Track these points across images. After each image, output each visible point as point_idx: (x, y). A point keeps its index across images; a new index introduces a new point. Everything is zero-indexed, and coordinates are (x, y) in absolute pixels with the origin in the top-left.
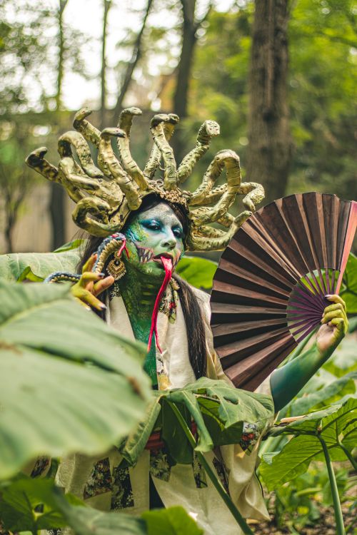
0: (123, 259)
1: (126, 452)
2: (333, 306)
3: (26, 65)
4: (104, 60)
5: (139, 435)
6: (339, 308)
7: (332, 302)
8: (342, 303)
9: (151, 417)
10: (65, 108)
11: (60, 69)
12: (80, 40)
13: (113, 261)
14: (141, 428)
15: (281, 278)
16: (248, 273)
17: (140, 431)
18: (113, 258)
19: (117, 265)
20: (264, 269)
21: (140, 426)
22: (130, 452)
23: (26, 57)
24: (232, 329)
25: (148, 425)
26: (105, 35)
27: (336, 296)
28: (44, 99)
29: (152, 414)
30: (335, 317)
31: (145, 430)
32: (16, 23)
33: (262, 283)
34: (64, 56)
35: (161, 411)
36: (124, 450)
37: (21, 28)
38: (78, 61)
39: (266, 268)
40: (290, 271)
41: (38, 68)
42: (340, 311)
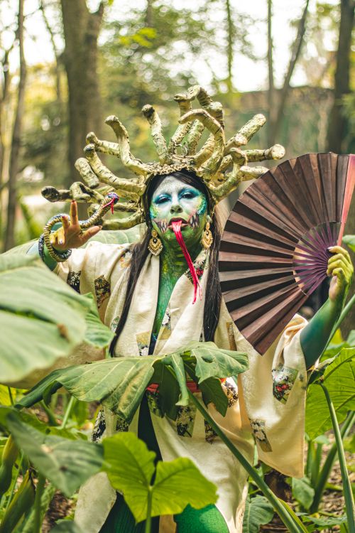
0: (159, 237)
1: (120, 411)
2: (334, 257)
3: (195, 50)
4: (270, 40)
5: (132, 395)
6: (340, 258)
7: (335, 254)
8: (343, 254)
9: (144, 380)
10: (236, 90)
11: (229, 52)
12: (247, 21)
13: (152, 240)
14: (134, 390)
15: (282, 239)
16: (251, 240)
17: (134, 392)
18: (151, 237)
19: (155, 243)
20: (265, 234)
21: (133, 388)
22: (123, 411)
23: (196, 42)
24: (243, 293)
25: (141, 386)
26: (270, 15)
27: (338, 247)
28: (215, 83)
29: (145, 377)
30: (336, 268)
31: (138, 391)
32: (184, 9)
33: (266, 247)
34: (232, 39)
35: (154, 373)
36: (118, 410)
37: (188, 14)
38: (245, 43)
39: (268, 232)
40: (291, 232)
41: (207, 52)
42: (339, 261)
